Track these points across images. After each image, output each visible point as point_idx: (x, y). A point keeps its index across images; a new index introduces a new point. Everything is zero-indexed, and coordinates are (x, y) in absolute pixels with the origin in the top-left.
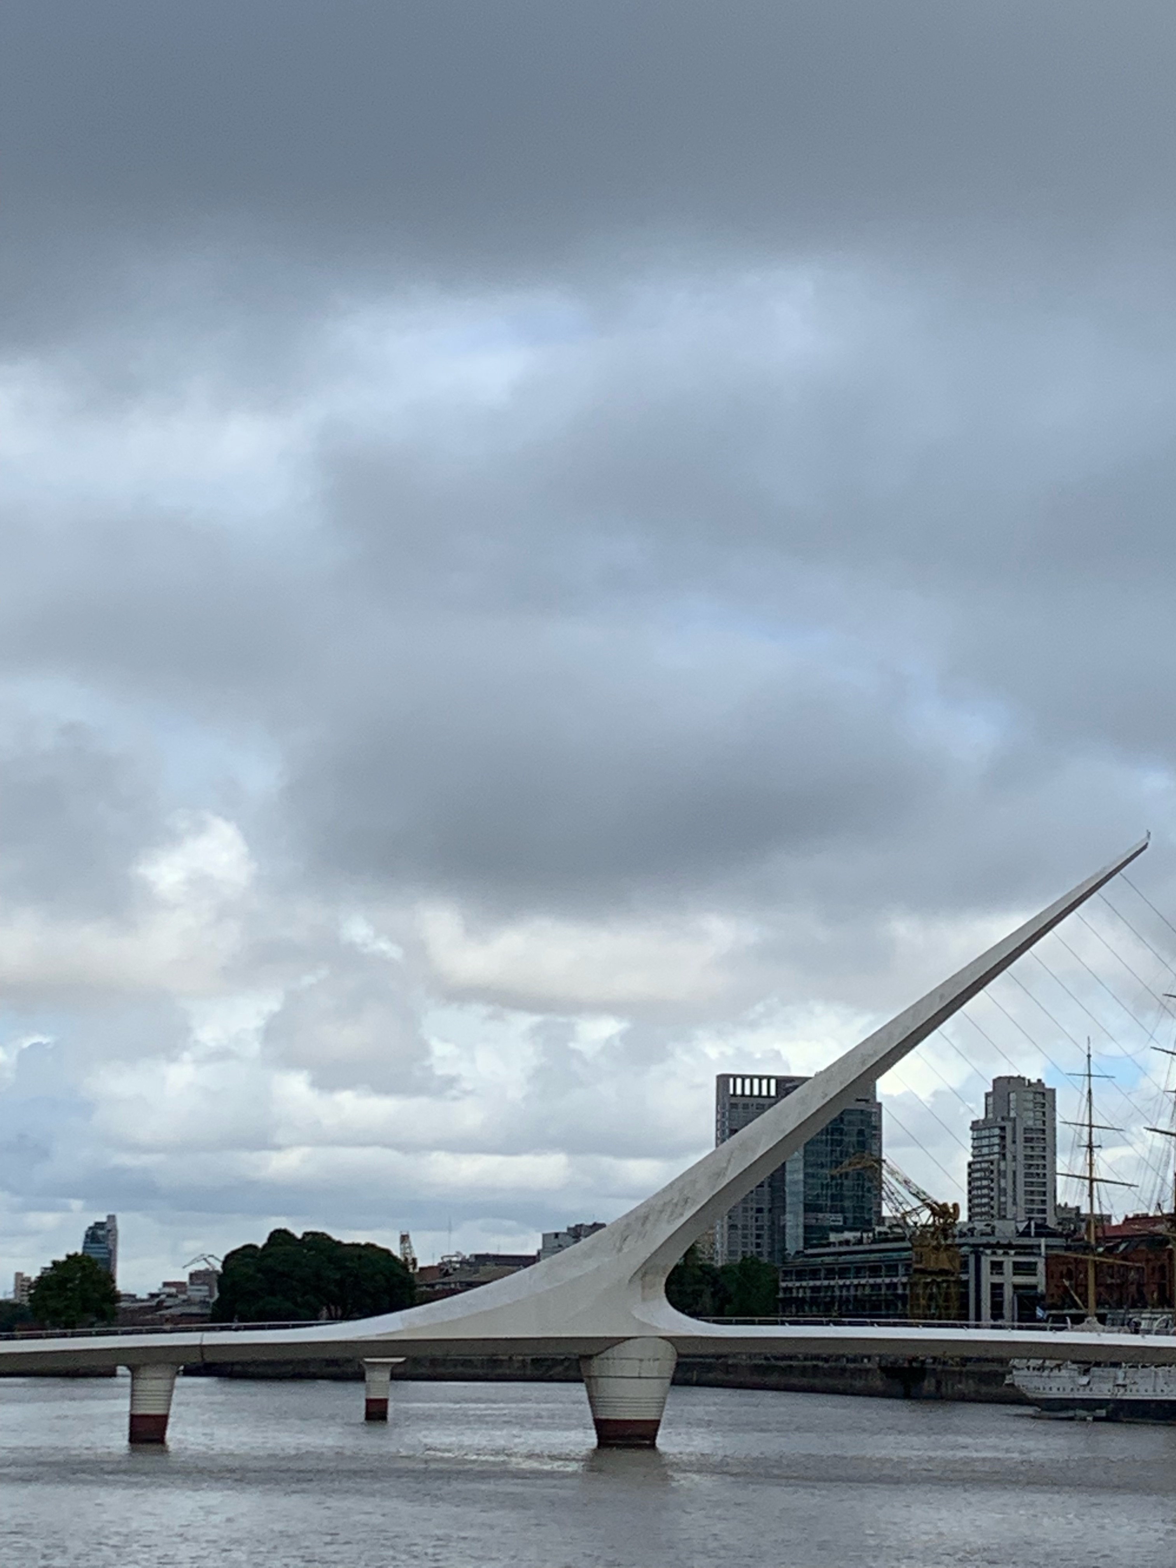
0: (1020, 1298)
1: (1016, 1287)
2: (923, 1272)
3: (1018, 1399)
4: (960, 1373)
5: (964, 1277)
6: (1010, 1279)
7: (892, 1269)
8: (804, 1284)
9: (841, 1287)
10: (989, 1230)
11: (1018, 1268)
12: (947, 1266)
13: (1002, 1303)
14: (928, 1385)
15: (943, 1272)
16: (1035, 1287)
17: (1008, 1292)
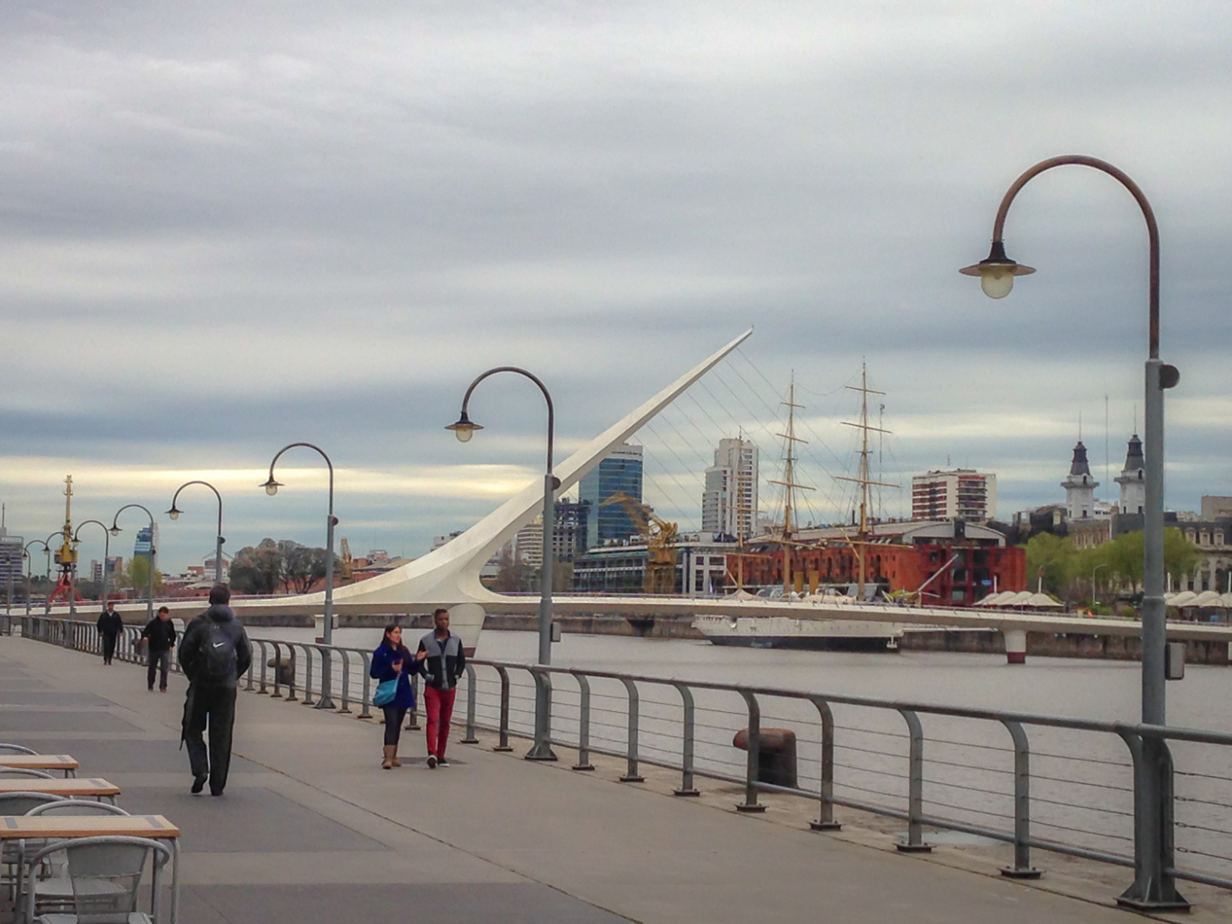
0: (713, 579)
1: (711, 572)
2: (654, 563)
3: (700, 637)
4: (674, 623)
5: (680, 566)
6: (707, 568)
7: (639, 562)
8: (587, 570)
9: (609, 572)
10: (696, 538)
11: (713, 561)
12: (669, 560)
13: (702, 582)
14: (656, 630)
15: (666, 563)
16: (722, 572)
17: (706, 576)
